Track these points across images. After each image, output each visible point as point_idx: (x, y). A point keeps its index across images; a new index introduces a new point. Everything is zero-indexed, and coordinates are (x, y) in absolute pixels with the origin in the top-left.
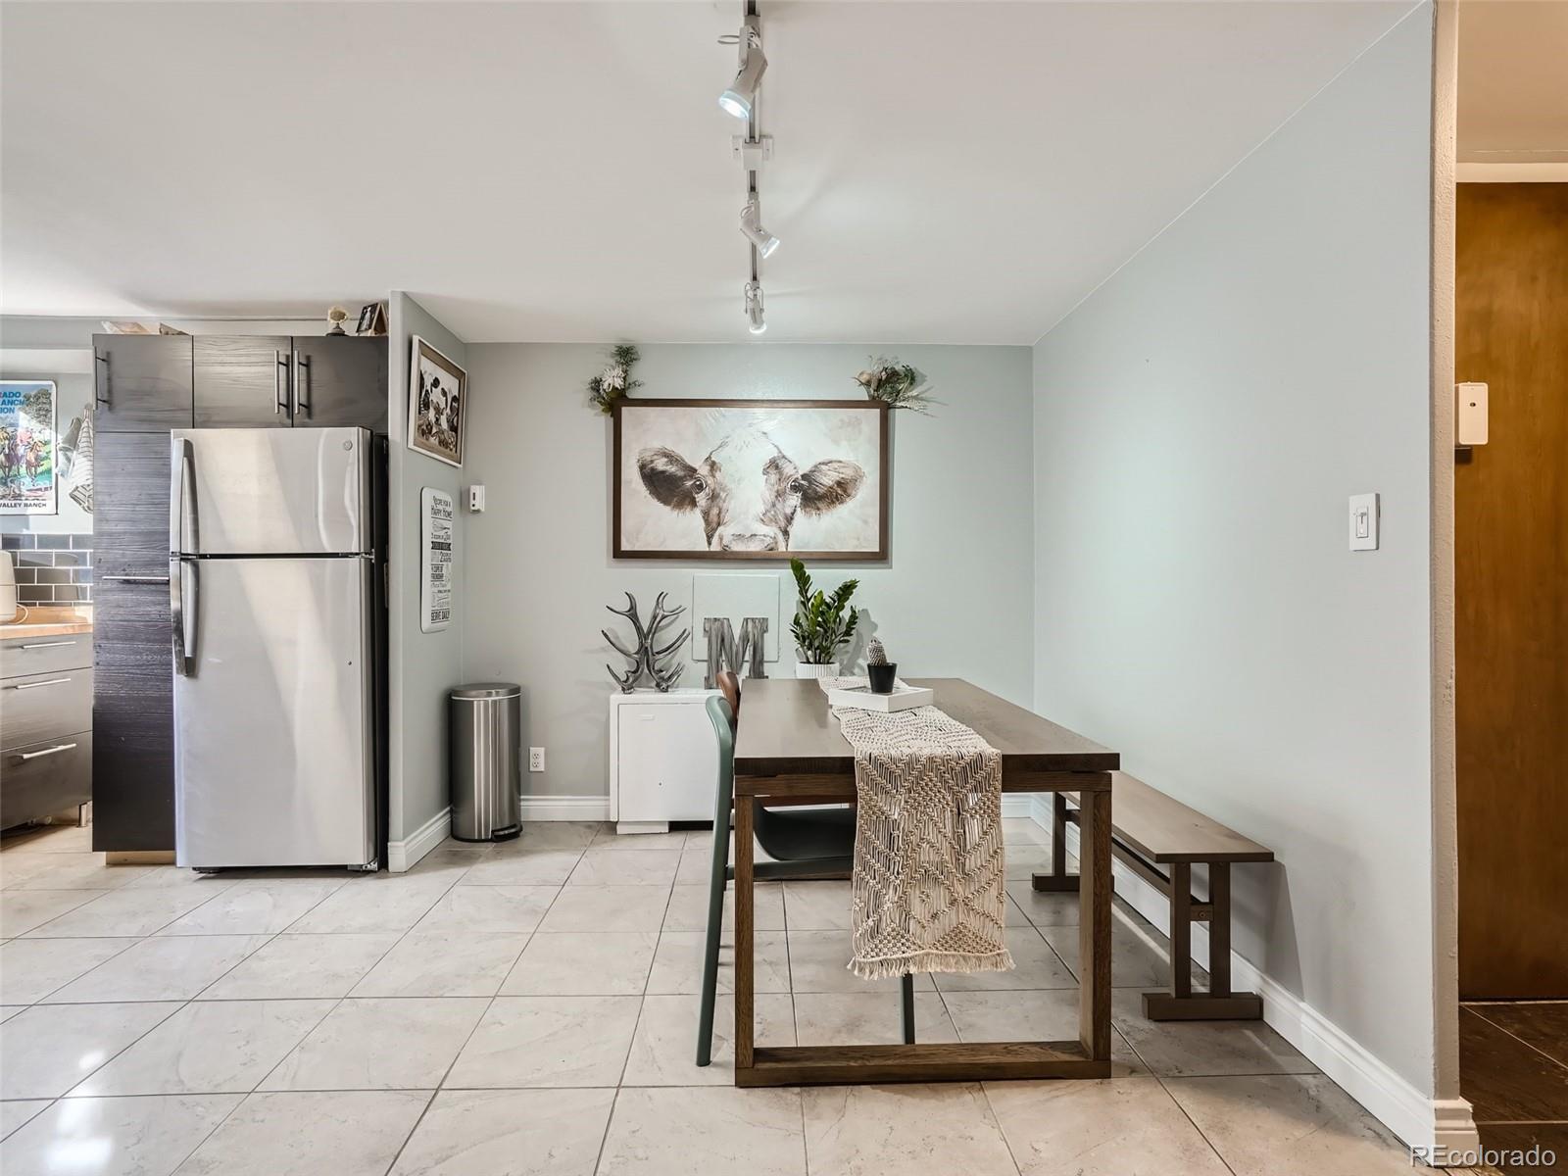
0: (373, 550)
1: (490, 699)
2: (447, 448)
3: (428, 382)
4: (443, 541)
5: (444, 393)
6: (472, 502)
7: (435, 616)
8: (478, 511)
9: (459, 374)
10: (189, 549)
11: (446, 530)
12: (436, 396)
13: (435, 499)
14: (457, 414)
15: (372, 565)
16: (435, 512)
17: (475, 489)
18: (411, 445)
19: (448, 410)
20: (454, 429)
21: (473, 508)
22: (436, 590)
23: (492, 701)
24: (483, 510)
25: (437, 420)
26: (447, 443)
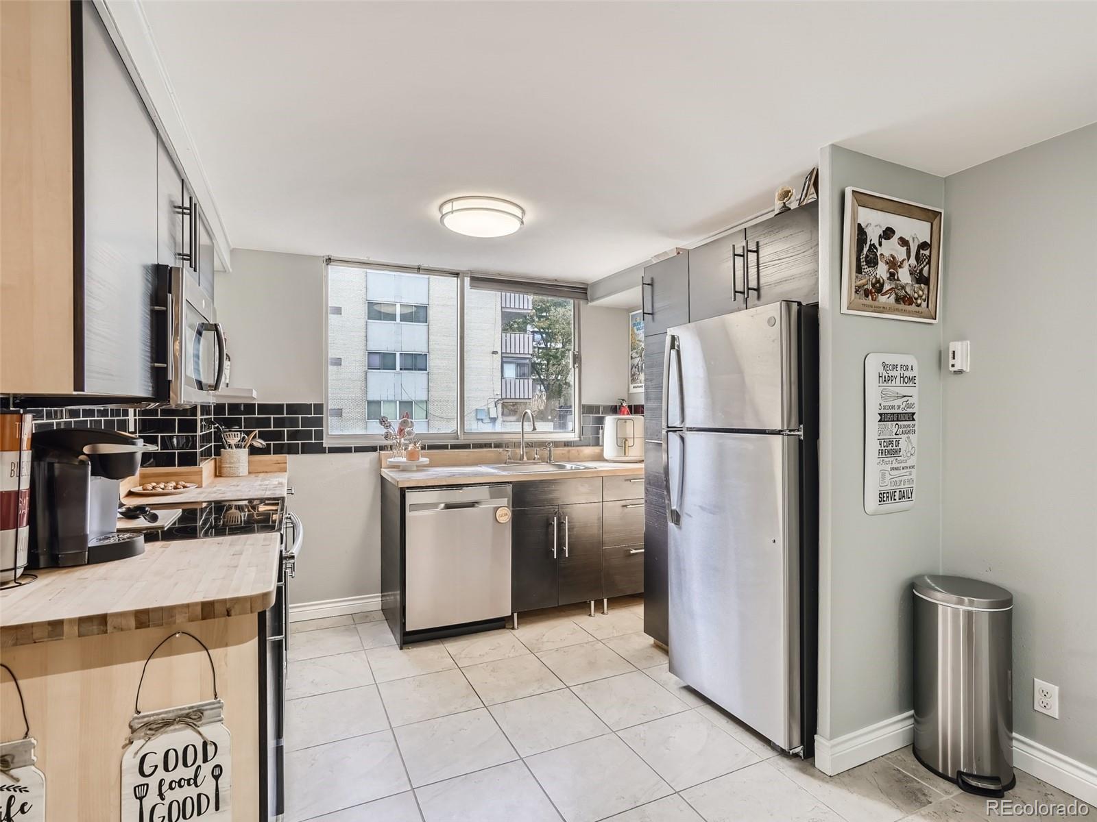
0: (802, 426)
1: (962, 608)
2: (910, 304)
3: (873, 235)
4: (900, 411)
5: (904, 242)
6: (951, 362)
7: (885, 497)
8: (961, 372)
9: (931, 216)
10: (677, 424)
11: (906, 399)
12: (890, 248)
13: (884, 365)
14: (929, 263)
15: (800, 440)
16: (885, 379)
17: (956, 346)
18: (844, 310)
19: (913, 261)
20: (922, 279)
21: (952, 369)
22: (888, 467)
23: (964, 611)
24: (967, 369)
25: (892, 275)
26: (911, 298)
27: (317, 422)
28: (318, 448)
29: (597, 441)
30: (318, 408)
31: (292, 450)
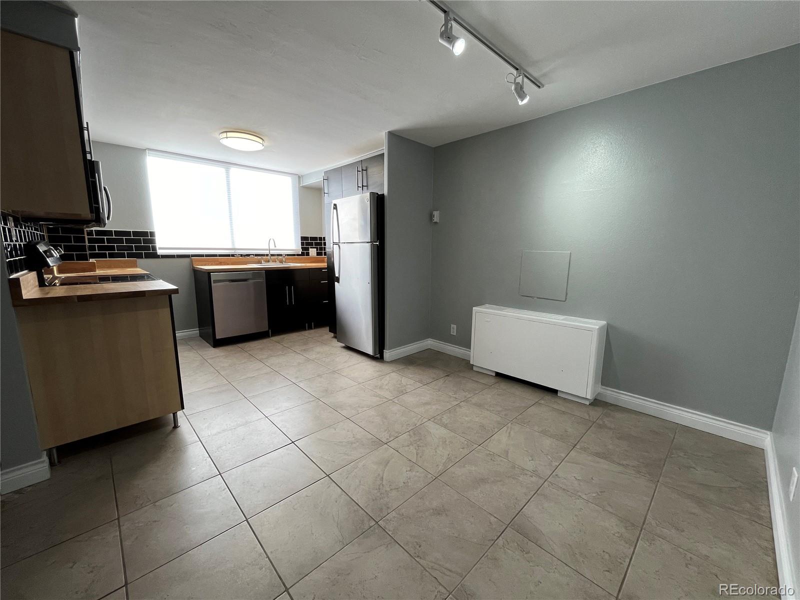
0: (378, 240)
6: (433, 218)
15: (378, 246)
17: (435, 213)
21: (434, 221)
24: (438, 222)
27: (152, 241)
28: (154, 256)
29: (308, 254)
30: (152, 234)
31: (139, 256)
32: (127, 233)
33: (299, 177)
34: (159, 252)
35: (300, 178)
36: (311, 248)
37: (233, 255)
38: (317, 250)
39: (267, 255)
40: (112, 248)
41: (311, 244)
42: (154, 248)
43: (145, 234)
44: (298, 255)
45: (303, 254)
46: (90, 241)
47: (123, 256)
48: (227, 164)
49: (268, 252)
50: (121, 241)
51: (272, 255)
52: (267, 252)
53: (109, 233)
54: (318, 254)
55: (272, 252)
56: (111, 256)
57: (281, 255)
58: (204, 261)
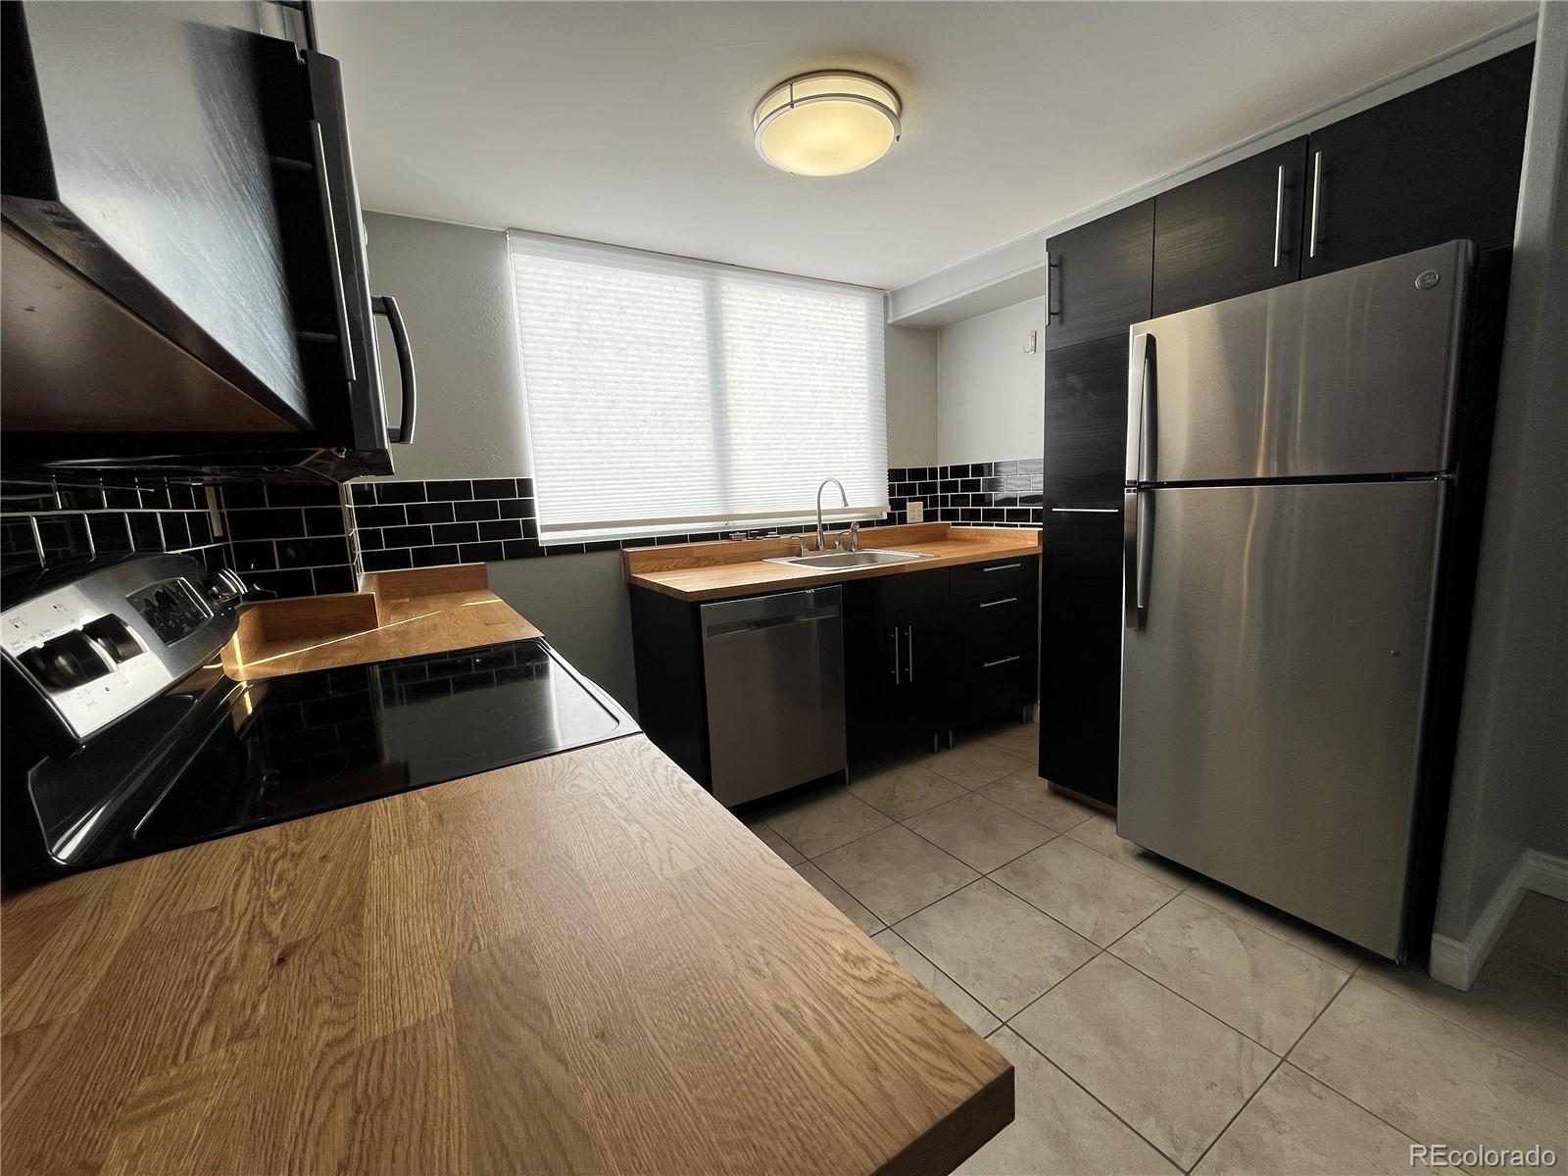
10: (1145, 475)
27: (527, 508)
28: (530, 549)
29: (903, 519)
30: (525, 486)
31: (492, 554)
32: (459, 489)
33: (886, 298)
34: (545, 538)
35: (888, 297)
36: (911, 500)
37: (726, 536)
38: (925, 506)
39: (812, 528)
40: (422, 536)
41: (910, 490)
42: (530, 527)
43: (504, 487)
44: (881, 523)
45: (891, 519)
46: (363, 517)
47: (449, 556)
48: (709, 265)
49: (816, 518)
50: (444, 513)
51: (825, 527)
52: (813, 520)
53: (412, 490)
54: (929, 516)
55: (827, 519)
56: (423, 558)
57: (847, 526)
58: (658, 556)
